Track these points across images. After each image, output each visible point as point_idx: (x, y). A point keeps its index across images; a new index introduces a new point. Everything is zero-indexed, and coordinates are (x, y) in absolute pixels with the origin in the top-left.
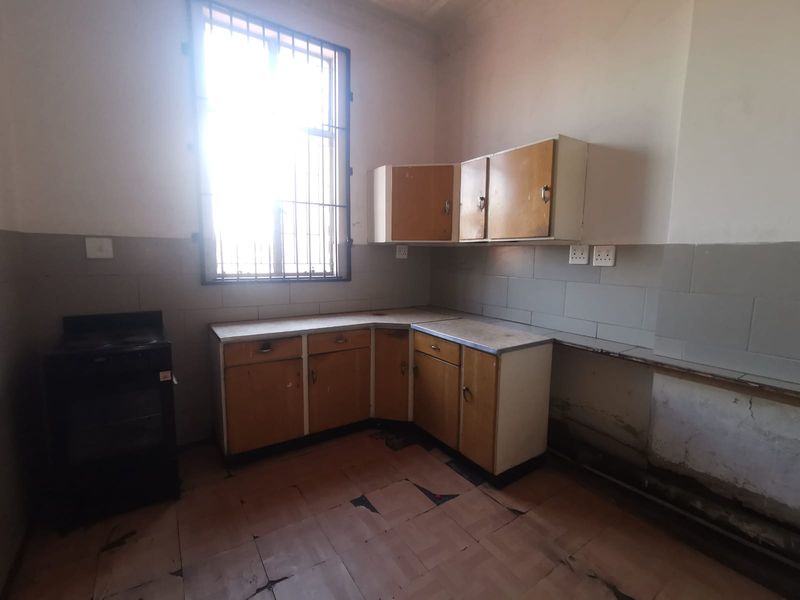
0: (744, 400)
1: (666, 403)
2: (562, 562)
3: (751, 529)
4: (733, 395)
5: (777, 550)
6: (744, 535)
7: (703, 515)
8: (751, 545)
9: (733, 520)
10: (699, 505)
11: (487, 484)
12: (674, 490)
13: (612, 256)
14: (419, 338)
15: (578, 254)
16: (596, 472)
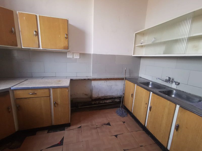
0: (105, 81)
1: (95, 86)
2: (97, 128)
3: (108, 101)
4: (104, 81)
5: (111, 102)
6: (107, 103)
7: (102, 103)
8: (108, 104)
9: (106, 101)
10: (101, 102)
11: (66, 128)
12: (97, 102)
13: (79, 56)
14: (18, 92)
15: (70, 55)
16: (83, 107)
